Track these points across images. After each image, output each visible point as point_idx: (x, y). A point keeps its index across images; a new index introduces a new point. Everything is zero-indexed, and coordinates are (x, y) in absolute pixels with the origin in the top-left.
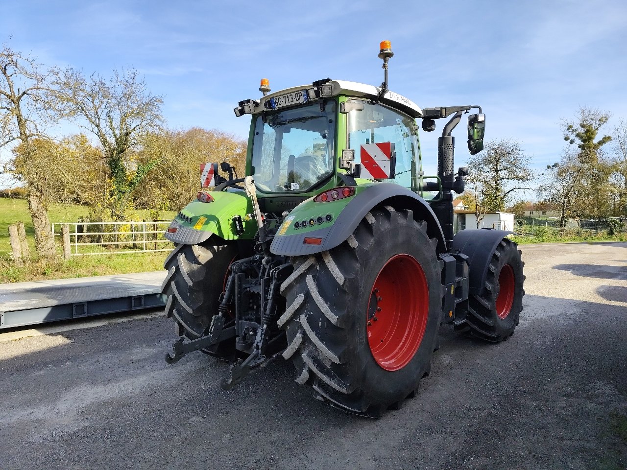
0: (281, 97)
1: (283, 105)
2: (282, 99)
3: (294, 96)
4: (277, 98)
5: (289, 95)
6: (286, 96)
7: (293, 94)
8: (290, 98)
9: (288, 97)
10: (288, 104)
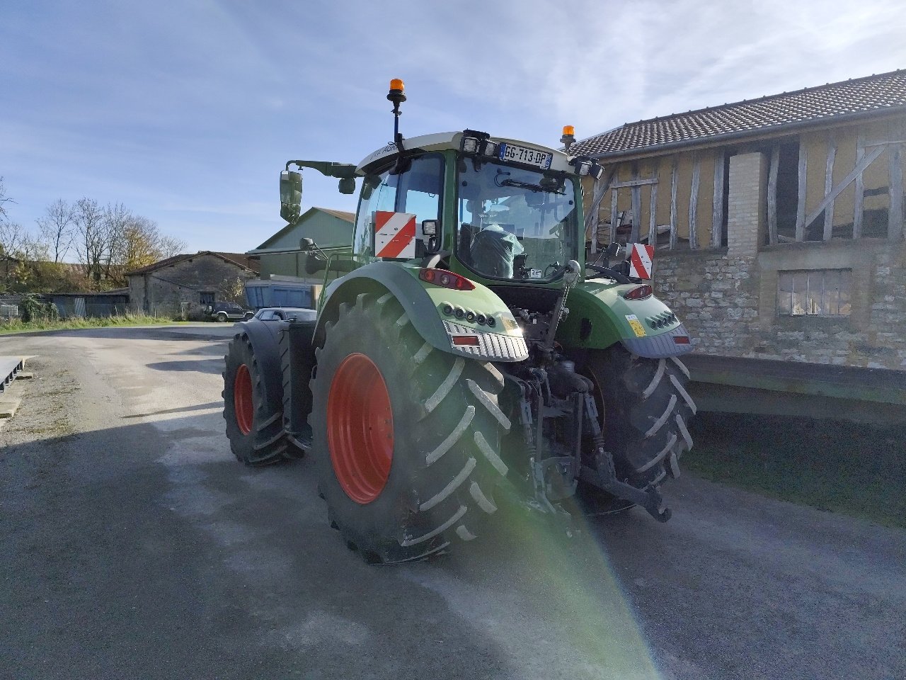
0: (518, 148)
1: (516, 159)
2: (517, 151)
3: (535, 156)
4: (512, 146)
5: (529, 151)
6: (525, 150)
7: (535, 153)
8: (529, 155)
9: (526, 152)
10: (522, 161)
